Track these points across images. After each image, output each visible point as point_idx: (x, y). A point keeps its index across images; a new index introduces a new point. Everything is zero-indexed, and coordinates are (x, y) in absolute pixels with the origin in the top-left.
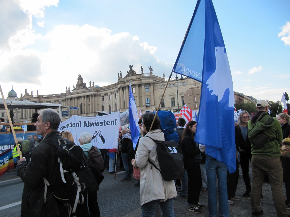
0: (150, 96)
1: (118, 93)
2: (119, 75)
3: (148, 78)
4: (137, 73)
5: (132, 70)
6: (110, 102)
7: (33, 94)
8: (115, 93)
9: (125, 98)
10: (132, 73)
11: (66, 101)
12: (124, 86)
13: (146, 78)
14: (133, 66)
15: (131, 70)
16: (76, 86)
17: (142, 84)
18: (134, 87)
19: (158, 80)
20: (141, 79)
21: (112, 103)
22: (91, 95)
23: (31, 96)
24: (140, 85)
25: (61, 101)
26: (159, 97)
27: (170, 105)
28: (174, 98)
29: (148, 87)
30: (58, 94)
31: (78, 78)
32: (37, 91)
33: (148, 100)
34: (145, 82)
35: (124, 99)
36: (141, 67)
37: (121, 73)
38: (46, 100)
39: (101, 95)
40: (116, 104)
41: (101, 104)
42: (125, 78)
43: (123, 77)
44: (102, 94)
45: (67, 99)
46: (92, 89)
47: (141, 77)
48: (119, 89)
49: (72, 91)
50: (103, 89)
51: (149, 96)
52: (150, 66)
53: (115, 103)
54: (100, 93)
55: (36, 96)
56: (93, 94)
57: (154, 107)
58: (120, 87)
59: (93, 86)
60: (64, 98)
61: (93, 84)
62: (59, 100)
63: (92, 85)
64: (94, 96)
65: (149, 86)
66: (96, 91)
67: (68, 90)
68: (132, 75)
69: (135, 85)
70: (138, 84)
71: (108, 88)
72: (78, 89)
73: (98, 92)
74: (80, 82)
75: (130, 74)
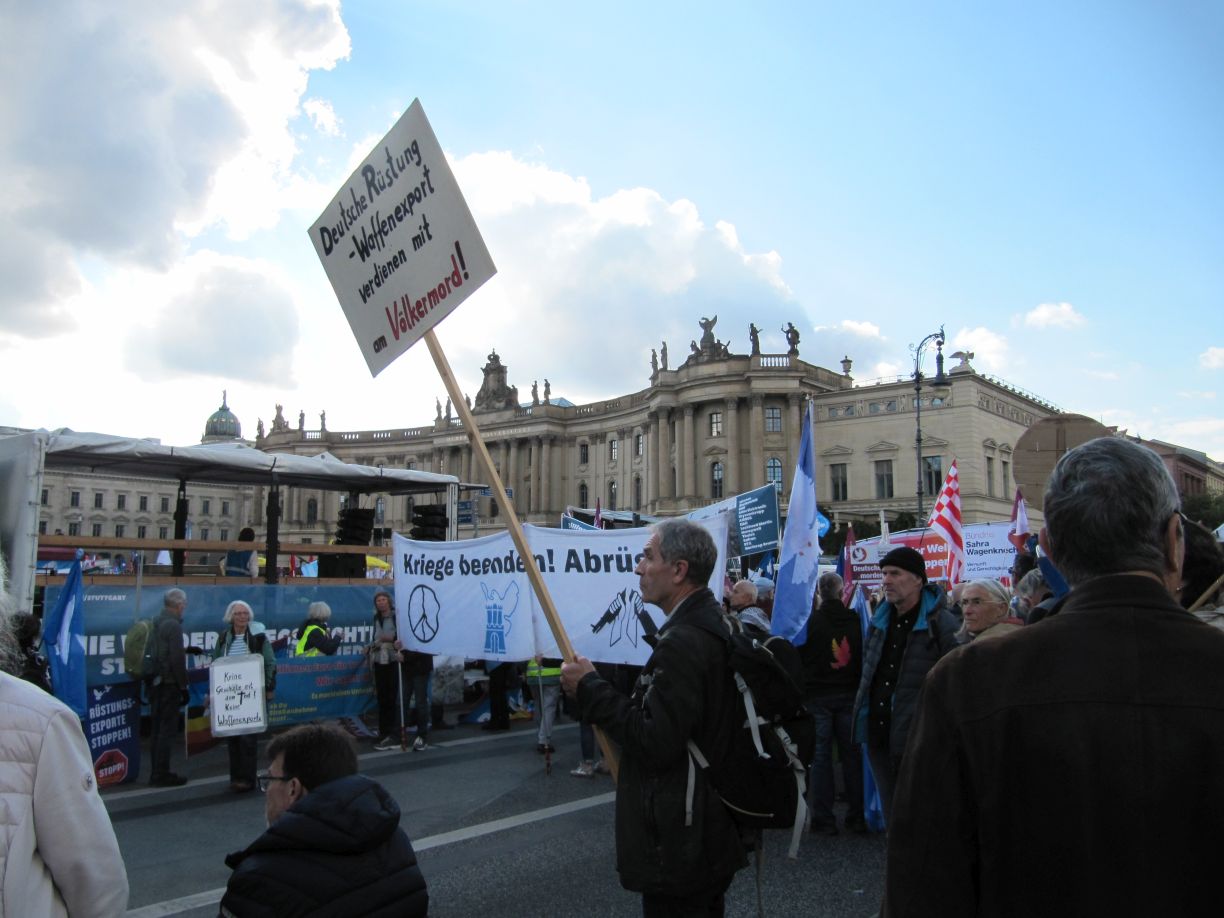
0: (785, 449)
1: (650, 435)
2: (654, 356)
3: (777, 374)
4: (731, 351)
5: (712, 336)
6: (615, 470)
7: (305, 428)
8: (635, 433)
9: (676, 455)
10: (710, 350)
11: (436, 459)
12: (673, 405)
13: (772, 374)
14: (716, 318)
15: (708, 337)
16: (479, 398)
17: (754, 396)
18: (719, 411)
19: (823, 382)
20: (749, 378)
21: (624, 473)
22: (537, 437)
23: (299, 434)
24: (743, 404)
25: (415, 457)
26: (823, 456)
27: (873, 493)
28: (889, 462)
29: (777, 412)
30: (404, 430)
31: (488, 365)
32: (323, 417)
33: (774, 467)
34: (767, 391)
35: (671, 461)
36: (752, 325)
37: (664, 352)
38: (354, 451)
39: (579, 440)
40: (638, 480)
41: (576, 478)
42: (683, 373)
43: (673, 366)
44: (580, 434)
45: (440, 451)
46: (541, 411)
47: (749, 367)
48: (654, 416)
49: (460, 417)
50: (587, 417)
51: (780, 449)
52: (790, 324)
53: (634, 475)
54: (575, 430)
55: (317, 436)
56: (545, 433)
58: (660, 409)
59: (547, 402)
60: (425, 448)
61: (547, 392)
62: (404, 455)
63: (541, 398)
64: (548, 441)
65: (783, 407)
66: (555, 421)
67: (444, 414)
68: (711, 361)
69: (720, 402)
70: (735, 396)
71: (606, 413)
72: (485, 411)
73: (565, 426)
74: (492, 385)
75: (701, 355)
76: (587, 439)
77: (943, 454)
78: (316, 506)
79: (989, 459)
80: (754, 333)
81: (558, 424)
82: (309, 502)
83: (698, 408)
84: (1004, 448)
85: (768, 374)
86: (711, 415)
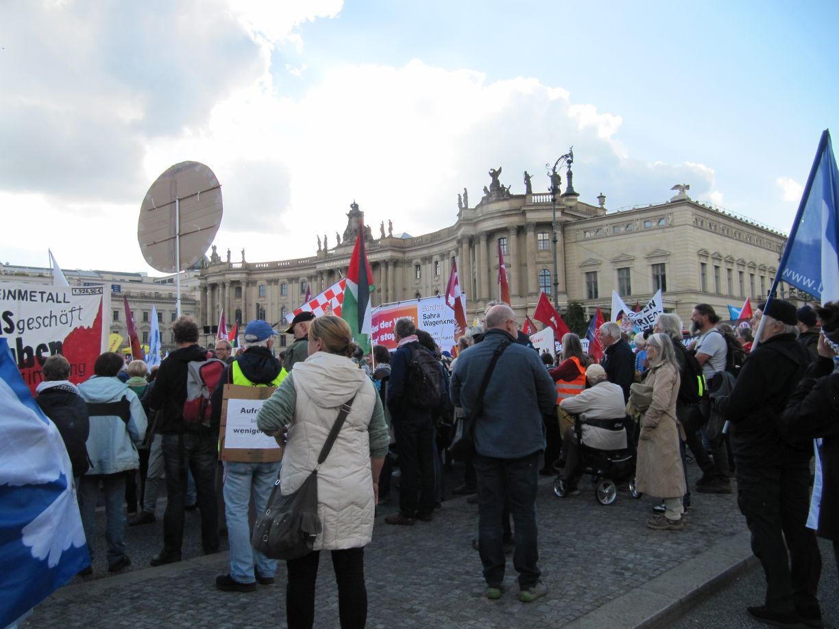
0: (553, 263)
3: (545, 207)
4: (512, 192)
5: (498, 182)
6: (439, 282)
7: (231, 261)
8: (451, 256)
9: (476, 270)
10: (497, 191)
11: (319, 279)
12: (473, 233)
13: (541, 208)
14: (500, 169)
15: (496, 183)
16: (345, 235)
17: (528, 224)
18: (504, 236)
19: (581, 212)
20: (524, 211)
21: (445, 284)
22: (384, 261)
23: (228, 265)
24: (521, 230)
25: (306, 278)
26: (581, 266)
28: (628, 269)
29: (547, 235)
31: (351, 211)
32: (243, 252)
33: (545, 276)
34: (537, 221)
36: (526, 172)
37: (466, 195)
38: (265, 276)
39: (414, 262)
41: (413, 289)
42: (479, 210)
44: (415, 258)
45: (321, 273)
46: (387, 242)
47: (525, 202)
48: (460, 243)
49: (333, 249)
50: (419, 245)
51: (549, 263)
52: (553, 171)
54: (411, 254)
55: (240, 266)
56: (390, 258)
57: (565, 296)
58: (463, 237)
59: (391, 236)
60: (312, 272)
61: (390, 229)
62: (299, 278)
63: (387, 234)
64: (392, 264)
65: (550, 232)
66: (397, 249)
67: (323, 248)
68: (498, 200)
69: (504, 230)
70: (515, 225)
71: (431, 242)
72: (349, 244)
73: (404, 252)
74: (355, 225)
75: (491, 196)
76: (419, 261)
77: (667, 261)
78: (241, 314)
79: (703, 264)
80: (527, 178)
81: (400, 251)
82: (237, 311)
83: (490, 235)
84: (715, 256)
85: (538, 208)
86: (500, 240)
